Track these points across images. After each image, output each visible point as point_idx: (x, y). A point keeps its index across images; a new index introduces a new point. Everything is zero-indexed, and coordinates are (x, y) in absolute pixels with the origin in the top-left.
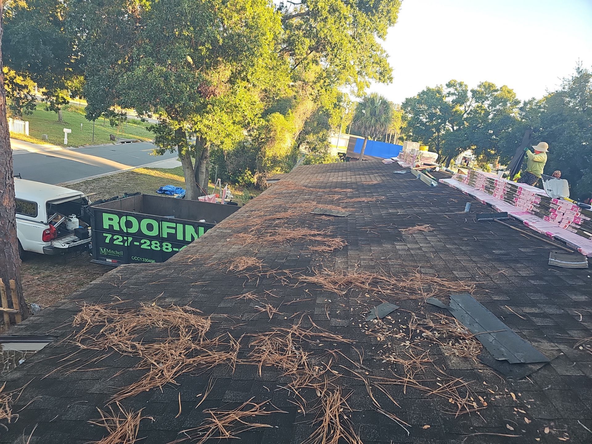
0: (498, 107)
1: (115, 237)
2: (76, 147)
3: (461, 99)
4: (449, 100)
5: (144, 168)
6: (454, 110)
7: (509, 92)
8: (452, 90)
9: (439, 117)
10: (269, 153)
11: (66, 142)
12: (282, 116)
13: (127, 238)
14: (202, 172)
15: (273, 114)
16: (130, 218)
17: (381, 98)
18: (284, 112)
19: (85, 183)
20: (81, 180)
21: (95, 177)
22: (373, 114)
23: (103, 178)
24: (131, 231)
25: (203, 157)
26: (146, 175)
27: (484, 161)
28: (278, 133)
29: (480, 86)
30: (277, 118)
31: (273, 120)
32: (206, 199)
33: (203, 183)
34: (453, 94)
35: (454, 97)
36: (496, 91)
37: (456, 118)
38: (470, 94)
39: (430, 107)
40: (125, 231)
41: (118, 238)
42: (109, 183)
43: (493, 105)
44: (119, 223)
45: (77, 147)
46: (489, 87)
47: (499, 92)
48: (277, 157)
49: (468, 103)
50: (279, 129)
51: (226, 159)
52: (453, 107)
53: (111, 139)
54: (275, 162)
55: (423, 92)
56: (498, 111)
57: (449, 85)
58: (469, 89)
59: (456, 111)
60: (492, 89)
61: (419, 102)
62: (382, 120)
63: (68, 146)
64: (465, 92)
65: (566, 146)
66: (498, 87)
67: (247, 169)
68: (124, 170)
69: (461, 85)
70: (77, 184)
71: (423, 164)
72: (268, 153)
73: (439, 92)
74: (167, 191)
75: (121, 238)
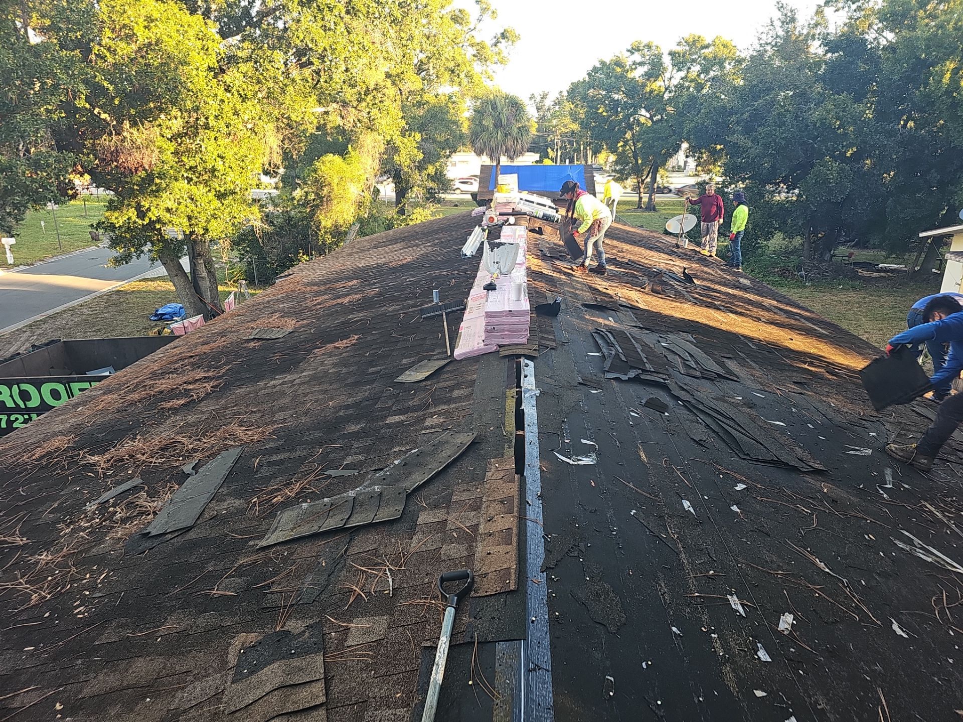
0: (712, 74)
1: (13, 418)
2: (28, 265)
3: (655, 70)
4: (638, 74)
5: (140, 281)
6: (648, 89)
7: (725, 46)
8: (637, 57)
9: (626, 106)
10: (326, 221)
11: (10, 261)
12: (337, 159)
13: (29, 416)
14: (202, 277)
15: (324, 158)
16: (24, 387)
17: (506, 97)
18: (341, 150)
19: (30, 326)
20: (26, 322)
21: (51, 312)
22: (498, 125)
23: (65, 311)
24: (31, 404)
25: (195, 255)
26: (140, 292)
27: (710, 164)
28: (335, 188)
29: (679, 44)
30: (330, 164)
31: (323, 168)
32: (186, 325)
33: (209, 294)
34: (642, 64)
35: (646, 68)
36: (707, 47)
37: (654, 102)
38: (667, 60)
39: (609, 91)
40: (23, 406)
41: (17, 419)
42: (72, 318)
43: (705, 70)
44: (11, 396)
45: (32, 264)
46: (694, 44)
47: (711, 49)
48: (341, 226)
49: (667, 75)
50: (336, 181)
51: (263, 243)
52: (644, 86)
53: (93, 238)
54: (338, 233)
55: (595, 70)
56: (714, 79)
57: (631, 51)
58: (665, 51)
59: (651, 91)
60: (698, 45)
61: (590, 86)
62: (515, 130)
63: (15, 265)
64: (659, 57)
65: (775, 130)
66: (708, 40)
67: (300, 253)
68: (104, 290)
69: (649, 47)
70: (17, 330)
71: (498, 214)
72: (323, 224)
73: (619, 64)
74: (165, 314)
75: (21, 419)
